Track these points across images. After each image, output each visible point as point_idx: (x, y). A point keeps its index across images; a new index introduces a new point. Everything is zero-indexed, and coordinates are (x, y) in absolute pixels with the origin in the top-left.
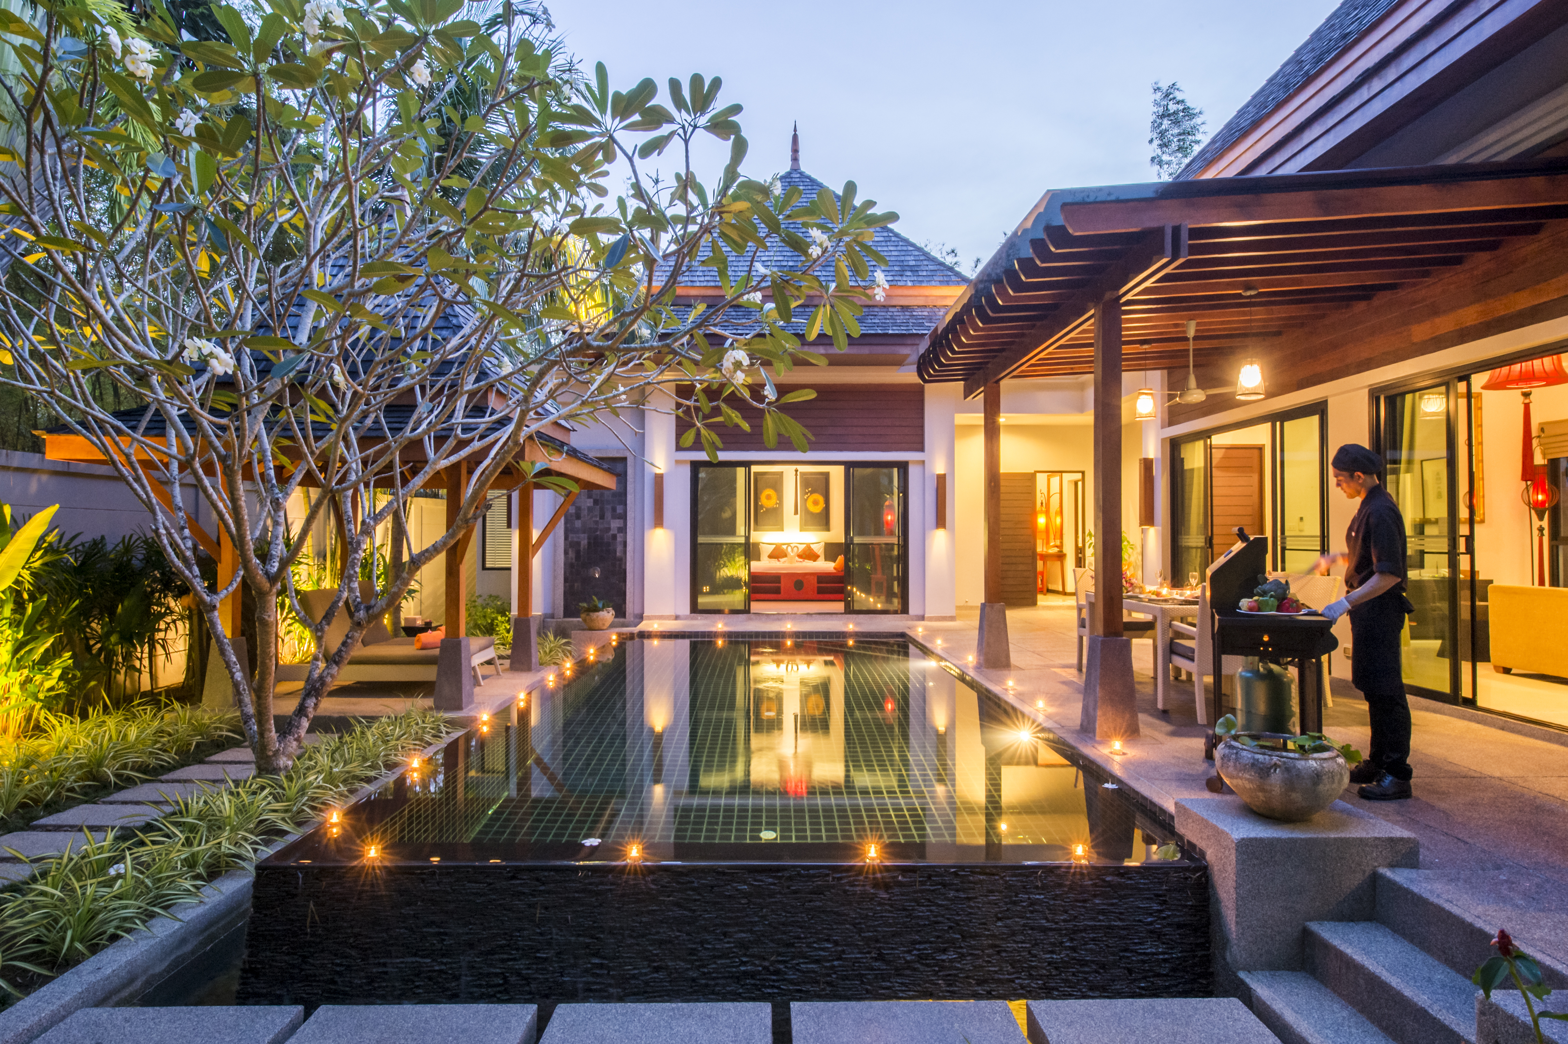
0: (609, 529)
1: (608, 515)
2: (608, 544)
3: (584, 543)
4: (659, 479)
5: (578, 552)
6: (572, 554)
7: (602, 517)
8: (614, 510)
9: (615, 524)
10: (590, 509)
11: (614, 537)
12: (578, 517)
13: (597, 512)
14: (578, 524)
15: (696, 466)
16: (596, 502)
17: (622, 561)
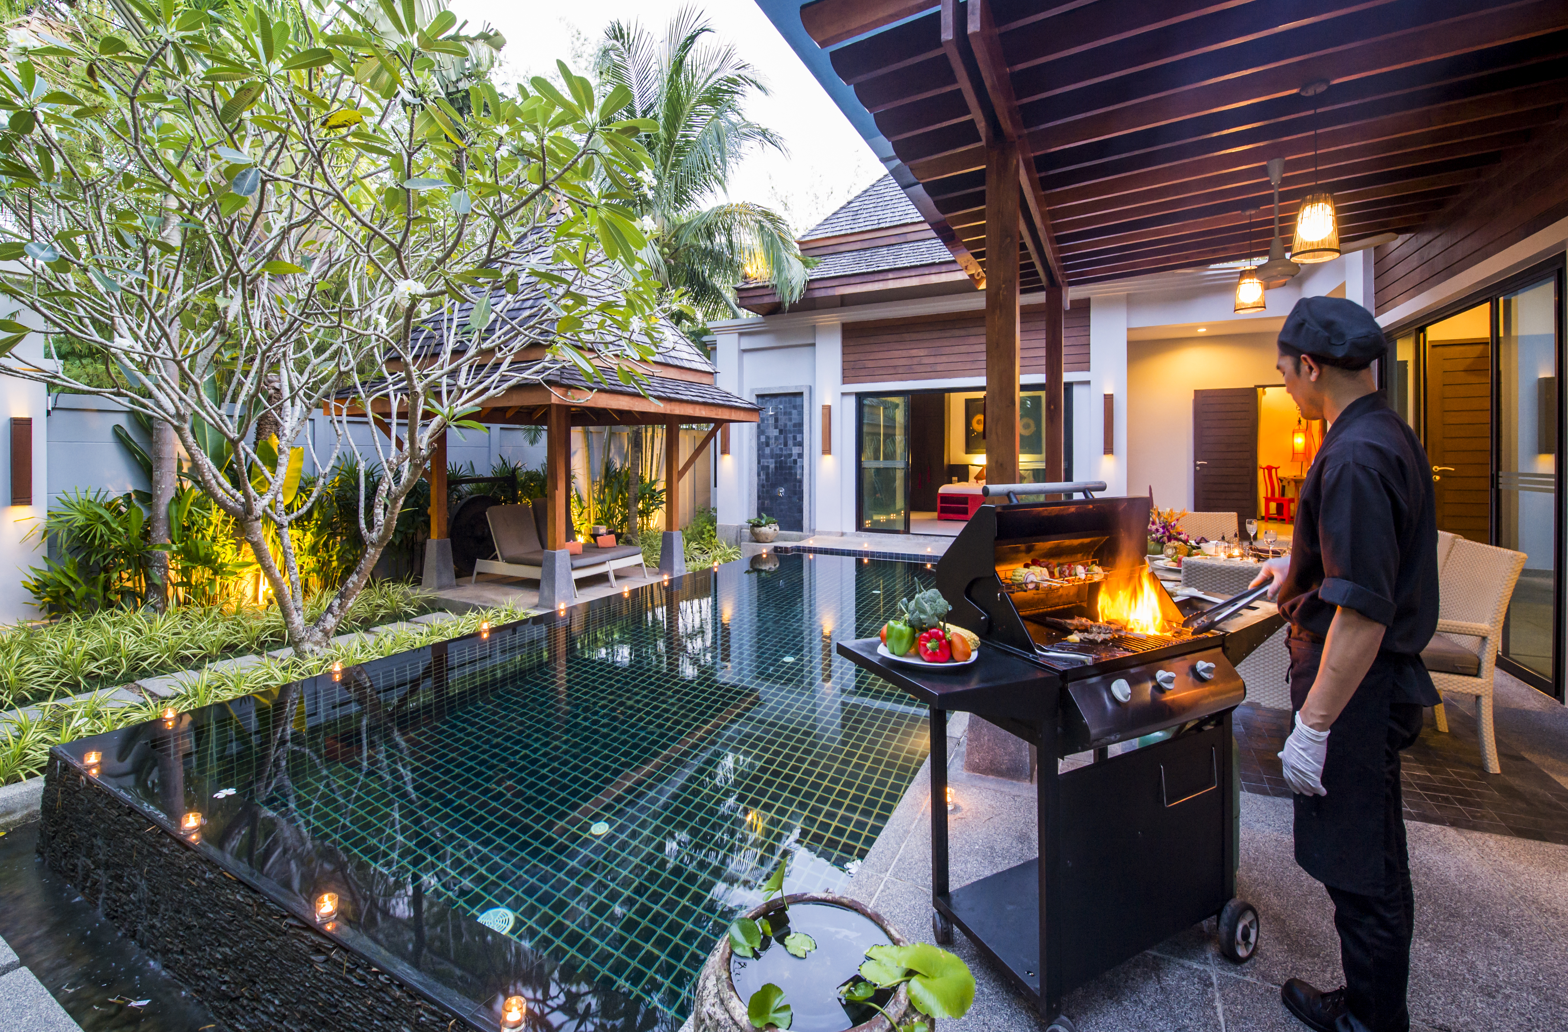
0: (791, 455)
1: (790, 442)
2: (790, 468)
3: (772, 466)
4: (827, 411)
5: (767, 475)
6: (763, 477)
7: (786, 445)
8: (795, 438)
9: (796, 451)
10: (776, 438)
11: (795, 462)
12: (768, 445)
13: (782, 441)
14: (767, 451)
15: (860, 397)
16: (781, 432)
17: (801, 482)
